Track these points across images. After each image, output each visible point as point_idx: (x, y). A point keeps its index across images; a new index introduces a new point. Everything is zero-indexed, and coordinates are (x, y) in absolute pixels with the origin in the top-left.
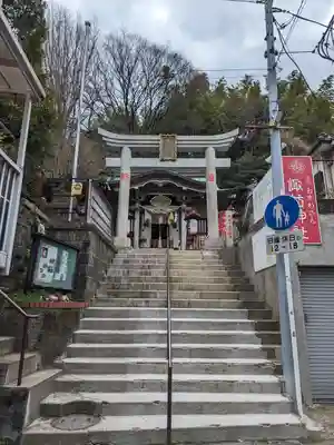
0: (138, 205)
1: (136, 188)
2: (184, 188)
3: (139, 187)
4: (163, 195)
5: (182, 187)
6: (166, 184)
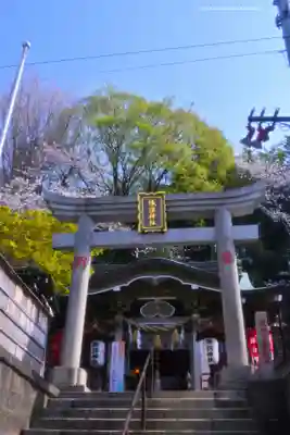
0: (119, 318)
1: (117, 288)
2: (195, 287)
3: (122, 288)
4: (162, 300)
5: (190, 286)
6: (164, 280)
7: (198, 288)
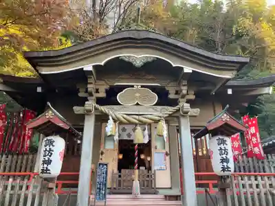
3: (95, 67)
4: (142, 86)
5: (183, 68)
6: (149, 60)
7: (191, 71)
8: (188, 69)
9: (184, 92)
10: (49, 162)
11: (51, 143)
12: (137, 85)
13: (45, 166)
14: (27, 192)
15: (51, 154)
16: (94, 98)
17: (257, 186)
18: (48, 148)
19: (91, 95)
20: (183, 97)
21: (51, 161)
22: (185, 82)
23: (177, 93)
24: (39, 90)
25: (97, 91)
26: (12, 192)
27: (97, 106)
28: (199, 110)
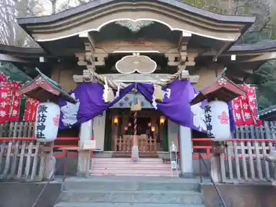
1: (84, 34)
3: (90, 33)
4: (141, 54)
5: (182, 32)
6: (147, 24)
7: (190, 35)
8: (187, 33)
9: (184, 58)
10: (43, 127)
11: (44, 109)
12: (136, 52)
13: (40, 131)
14: (26, 155)
15: (45, 119)
16: (93, 66)
17: (247, 151)
18: (41, 114)
19: (89, 63)
20: (183, 63)
21: (44, 126)
22: (184, 48)
23: (176, 60)
24: (42, 60)
25: (96, 60)
26: (12, 155)
27: (96, 74)
28: (198, 76)
